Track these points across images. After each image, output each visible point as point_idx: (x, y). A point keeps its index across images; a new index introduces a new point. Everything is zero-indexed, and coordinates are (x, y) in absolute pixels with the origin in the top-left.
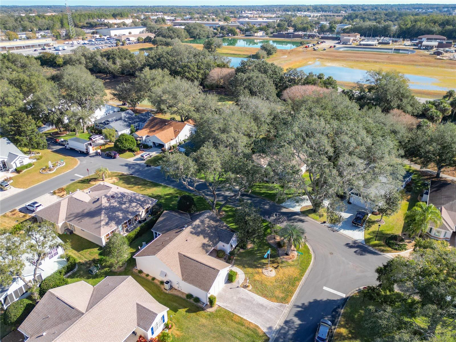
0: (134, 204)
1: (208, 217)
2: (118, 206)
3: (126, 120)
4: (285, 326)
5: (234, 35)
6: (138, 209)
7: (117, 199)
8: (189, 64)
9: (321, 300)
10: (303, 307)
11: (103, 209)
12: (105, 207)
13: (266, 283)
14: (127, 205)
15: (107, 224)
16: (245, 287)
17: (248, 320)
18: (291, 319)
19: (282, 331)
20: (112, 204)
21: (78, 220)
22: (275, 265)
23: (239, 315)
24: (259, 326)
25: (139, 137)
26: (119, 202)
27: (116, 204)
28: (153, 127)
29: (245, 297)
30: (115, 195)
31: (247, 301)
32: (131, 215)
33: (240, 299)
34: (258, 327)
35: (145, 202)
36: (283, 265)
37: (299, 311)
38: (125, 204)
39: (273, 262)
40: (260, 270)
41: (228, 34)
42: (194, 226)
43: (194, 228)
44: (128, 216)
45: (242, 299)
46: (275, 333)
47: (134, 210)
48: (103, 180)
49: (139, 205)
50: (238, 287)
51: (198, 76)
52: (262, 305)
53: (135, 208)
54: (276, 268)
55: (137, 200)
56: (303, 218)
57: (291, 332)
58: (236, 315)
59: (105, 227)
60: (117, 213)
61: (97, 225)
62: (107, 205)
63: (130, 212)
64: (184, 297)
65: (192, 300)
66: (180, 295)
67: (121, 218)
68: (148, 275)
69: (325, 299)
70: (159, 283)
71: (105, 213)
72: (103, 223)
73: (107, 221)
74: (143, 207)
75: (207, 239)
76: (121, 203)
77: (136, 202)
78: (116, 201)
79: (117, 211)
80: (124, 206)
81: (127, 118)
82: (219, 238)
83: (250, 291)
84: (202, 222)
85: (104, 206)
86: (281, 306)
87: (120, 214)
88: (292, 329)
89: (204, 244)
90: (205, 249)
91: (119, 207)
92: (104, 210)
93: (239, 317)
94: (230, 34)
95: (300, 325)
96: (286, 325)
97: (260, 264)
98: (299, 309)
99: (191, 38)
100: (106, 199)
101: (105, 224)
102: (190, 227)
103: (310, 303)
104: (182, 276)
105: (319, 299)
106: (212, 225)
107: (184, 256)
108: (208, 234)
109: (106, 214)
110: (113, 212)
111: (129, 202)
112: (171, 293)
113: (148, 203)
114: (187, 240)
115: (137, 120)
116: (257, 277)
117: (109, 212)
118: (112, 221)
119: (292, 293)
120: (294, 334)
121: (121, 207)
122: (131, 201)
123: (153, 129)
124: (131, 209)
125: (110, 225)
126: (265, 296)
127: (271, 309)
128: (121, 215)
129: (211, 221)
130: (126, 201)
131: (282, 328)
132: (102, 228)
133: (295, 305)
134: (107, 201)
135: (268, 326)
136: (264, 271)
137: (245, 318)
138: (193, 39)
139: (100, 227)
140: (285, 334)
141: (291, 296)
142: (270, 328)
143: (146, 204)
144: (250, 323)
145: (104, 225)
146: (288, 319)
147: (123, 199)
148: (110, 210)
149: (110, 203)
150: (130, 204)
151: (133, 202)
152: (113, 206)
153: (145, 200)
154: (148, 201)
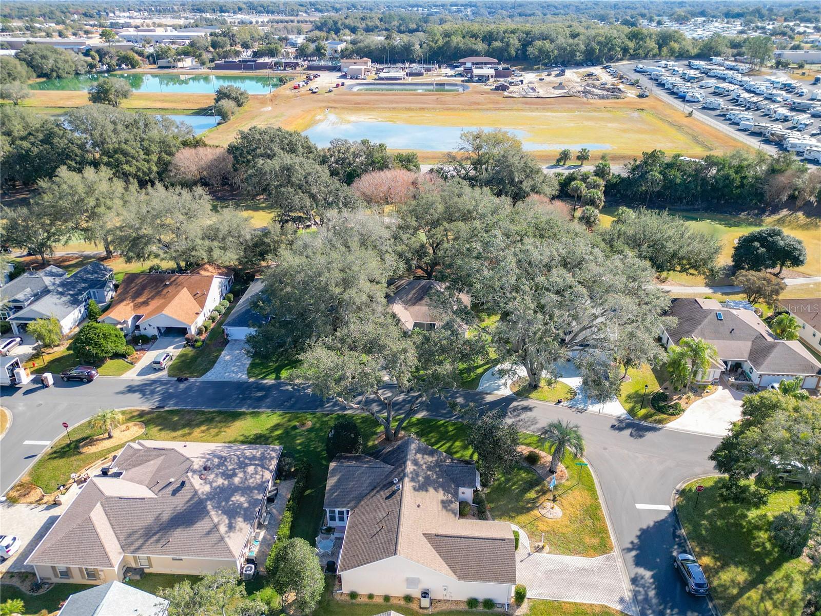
0: (251, 469)
1: (417, 452)
2: (226, 482)
3: (60, 289)
4: (637, 589)
5: (133, 67)
6: (263, 476)
7: (216, 471)
8: (124, 146)
9: (648, 527)
10: (635, 547)
11: (206, 500)
12: (207, 495)
13: (561, 530)
14: (241, 475)
15: (231, 527)
16: (539, 549)
17: (585, 602)
18: (636, 574)
19: (640, 598)
20: (214, 485)
21: (158, 541)
22: (550, 496)
23: (567, 600)
24: (606, 604)
25: (120, 323)
26: (223, 474)
27: (220, 481)
28: (138, 294)
29: (552, 567)
30: (209, 464)
31: (560, 572)
32: (259, 494)
33: (549, 574)
34: (606, 607)
35: (266, 458)
36: (560, 492)
37: (636, 556)
38: (235, 475)
39: (544, 492)
40: (535, 512)
41: (120, 66)
42: (410, 476)
43: (413, 480)
44: (255, 497)
45: (551, 571)
46: (633, 605)
47: (259, 481)
48: (110, 437)
49: (259, 468)
50: (529, 555)
51: (149, 169)
52: (584, 569)
53: (258, 477)
54: (554, 500)
55: (250, 459)
56: (525, 403)
57: (652, 593)
58: (563, 602)
59: (231, 534)
60: (233, 499)
61: (214, 538)
62: (207, 488)
63: (254, 488)
64: (464, 607)
65: (480, 608)
66: (454, 607)
67: (246, 505)
68: (371, 596)
69: (652, 524)
70: (402, 602)
71: (214, 507)
72: (223, 529)
73: (227, 521)
74: (268, 469)
75: (441, 492)
76: (229, 476)
77: (251, 464)
78: (217, 475)
79: (232, 495)
80: (237, 480)
81: (59, 286)
82: (454, 482)
83: (550, 553)
84: (415, 463)
85: (203, 493)
86: (608, 559)
87: (239, 499)
88: (649, 587)
89: (443, 502)
90: (450, 510)
91: (230, 485)
92: (209, 503)
93: (569, 603)
94: (124, 66)
95: (653, 577)
96: (637, 586)
97: (528, 502)
98: (634, 553)
99: (39, 77)
100: (197, 477)
101: (227, 529)
102: (406, 480)
103: (639, 537)
104: (454, 572)
105: (645, 527)
106: (431, 462)
107: (437, 536)
108: (436, 481)
109: (217, 507)
110: (227, 499)
111: (240, 467)
112: (437, 610)
113: (272, 458)
114: (418, 506)
115: (83, 285)
116: (542, 526)
117: (219, 503)
118: (235, 518)
119: (606, 531)
120: (657, 594)
121: (233, 484)
122: (242, 465)
123: (140, 300)
124: (251, 481)
125: (237, 528)
126: (576, 553)
127: (600, 569)
128: (242, 499)
129: (426, 456)
130: (234, 469)
131: (636, 594)
132: (227, 539)
133: (624, 550)
134: (202, 482)
135: (617, 599)
136: (543, 512)
137: (578, 600)
138: (44, 79)
139: (222, 539)
140: (647, 600)
141: (609, 537)
142: (622, 600)
143: (270, 461)
144: (591, 605)
145: (227, 532)
146: (633, 576)
147: (225, 465)
148: (219, 498)
149: (211, 483)
150: (245, 472)
151: (247, 465)
152: (219, 487)
153: (263, 453)
154: (269, 454)
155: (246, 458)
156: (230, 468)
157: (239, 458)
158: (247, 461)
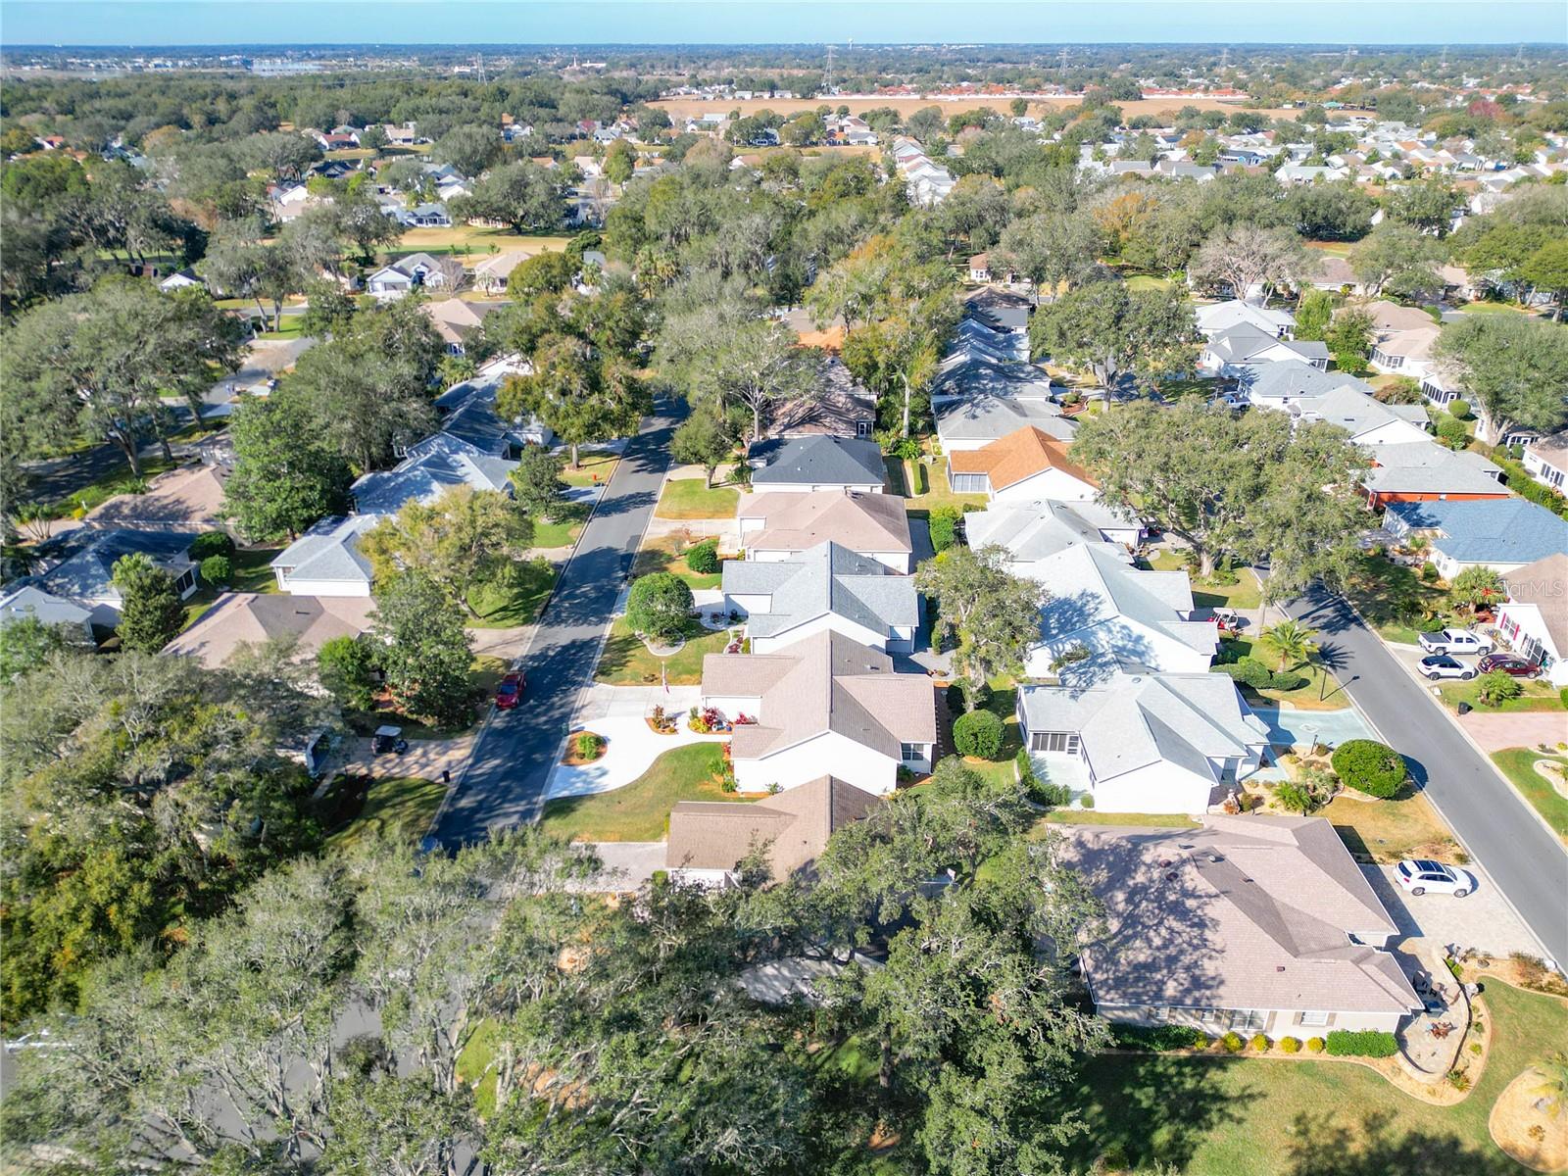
0: (1114, 925)
2: (1131, 883)
7: (1156, 885)
11: (1134, 845)
12: (1140, 852)
14: (1121, 907)
15: (1079, 844)
20: (1143, 869)
26: (1144, 889)
27: (1140, 878)
30: (1177, 886)
35: (1107, 960)
38: (1129, 900)
55: (1127, 939)
58: (616, 841)
59: (1073, 839)
60: (1104, 873)
62: (1147, 858)
71: (1117, 845)
72: (1087, 836)
74: (1090, 946)
76: (1139, 891)
77: (1120, 932)
78: (1151, 881)
80: (1120, 896)
85: (1147, 849)
91: (1124, 884)
92: (1129, 846)
101: (1083, 839)
109: (1114, 848)
110: (1110, 867)
111: (1131, 915)
113: (1097, 968)
117: (1116, 854)
118: (1082, 855)
121: (1120, 888)
122: (1131, 921)
125: (1071, 849)
130: (1137, 906)
132: (1073, 830)
134: (1162, 860)
143: (1096, 960)
145: (1080, 836)
147: (1153, 901)
148: (1123, 860)
149: (1149, 866)
150: (1119, 915)
151: (1125, 926)
152: (1135, 871)
153: (1117, 963)
154: (1107, 971)
155: (1135, 936)
156: (1144, 904)
157: (1144, 926)
158: (1130, 932)
